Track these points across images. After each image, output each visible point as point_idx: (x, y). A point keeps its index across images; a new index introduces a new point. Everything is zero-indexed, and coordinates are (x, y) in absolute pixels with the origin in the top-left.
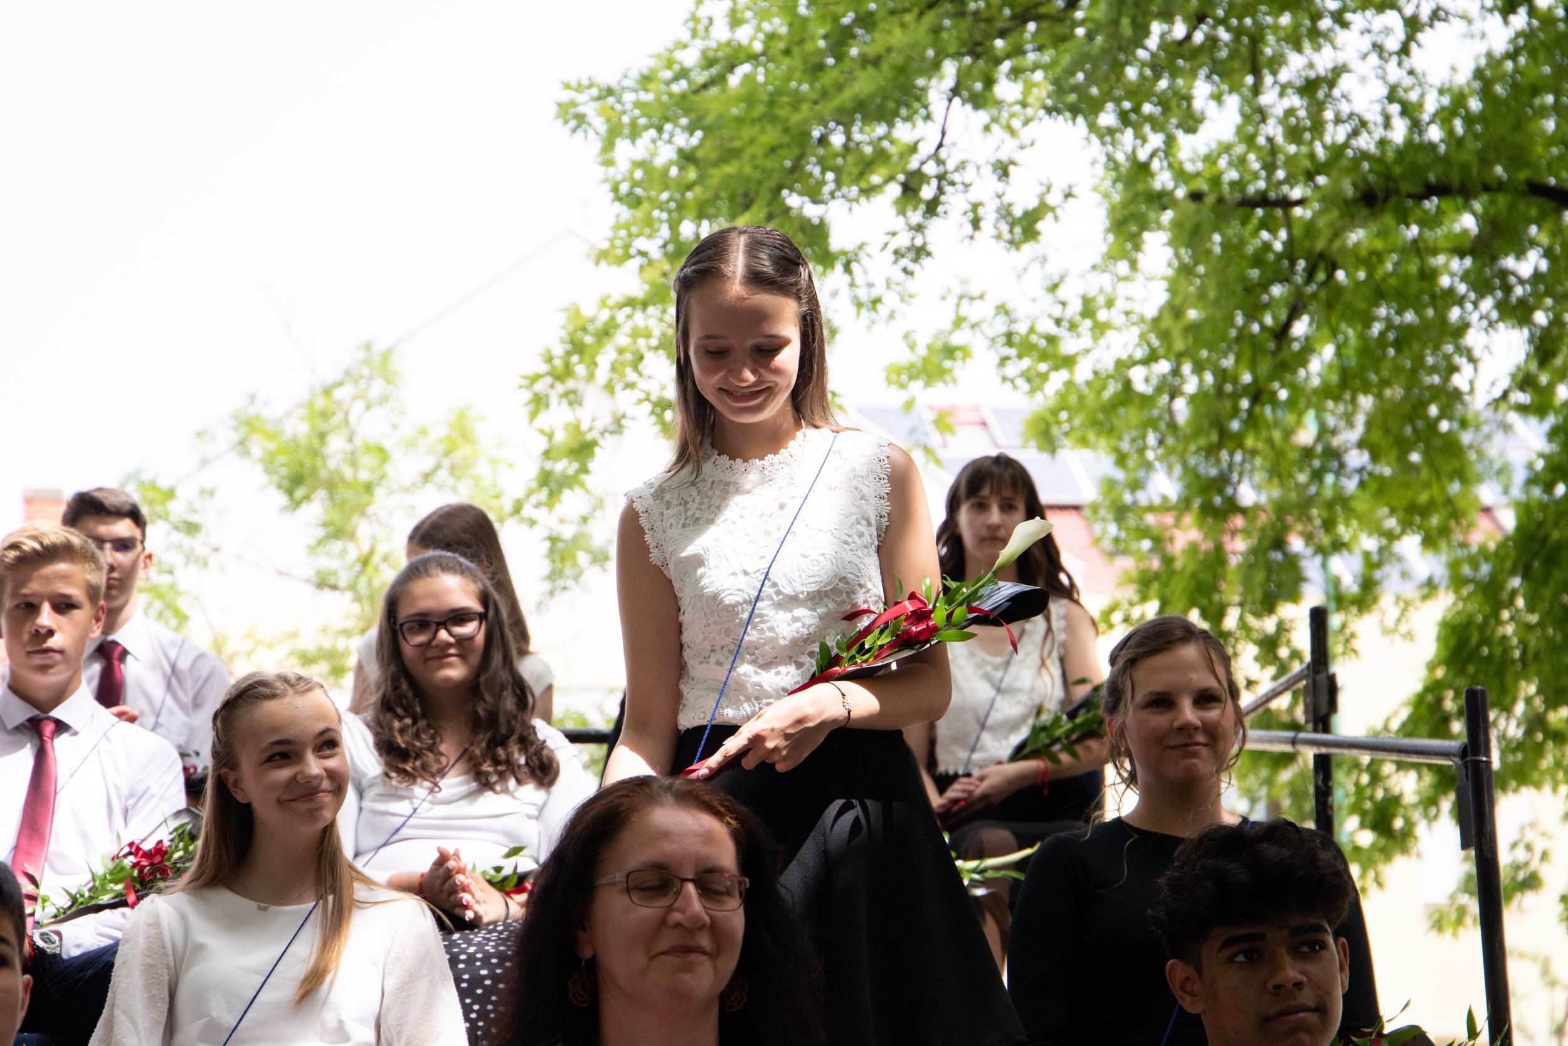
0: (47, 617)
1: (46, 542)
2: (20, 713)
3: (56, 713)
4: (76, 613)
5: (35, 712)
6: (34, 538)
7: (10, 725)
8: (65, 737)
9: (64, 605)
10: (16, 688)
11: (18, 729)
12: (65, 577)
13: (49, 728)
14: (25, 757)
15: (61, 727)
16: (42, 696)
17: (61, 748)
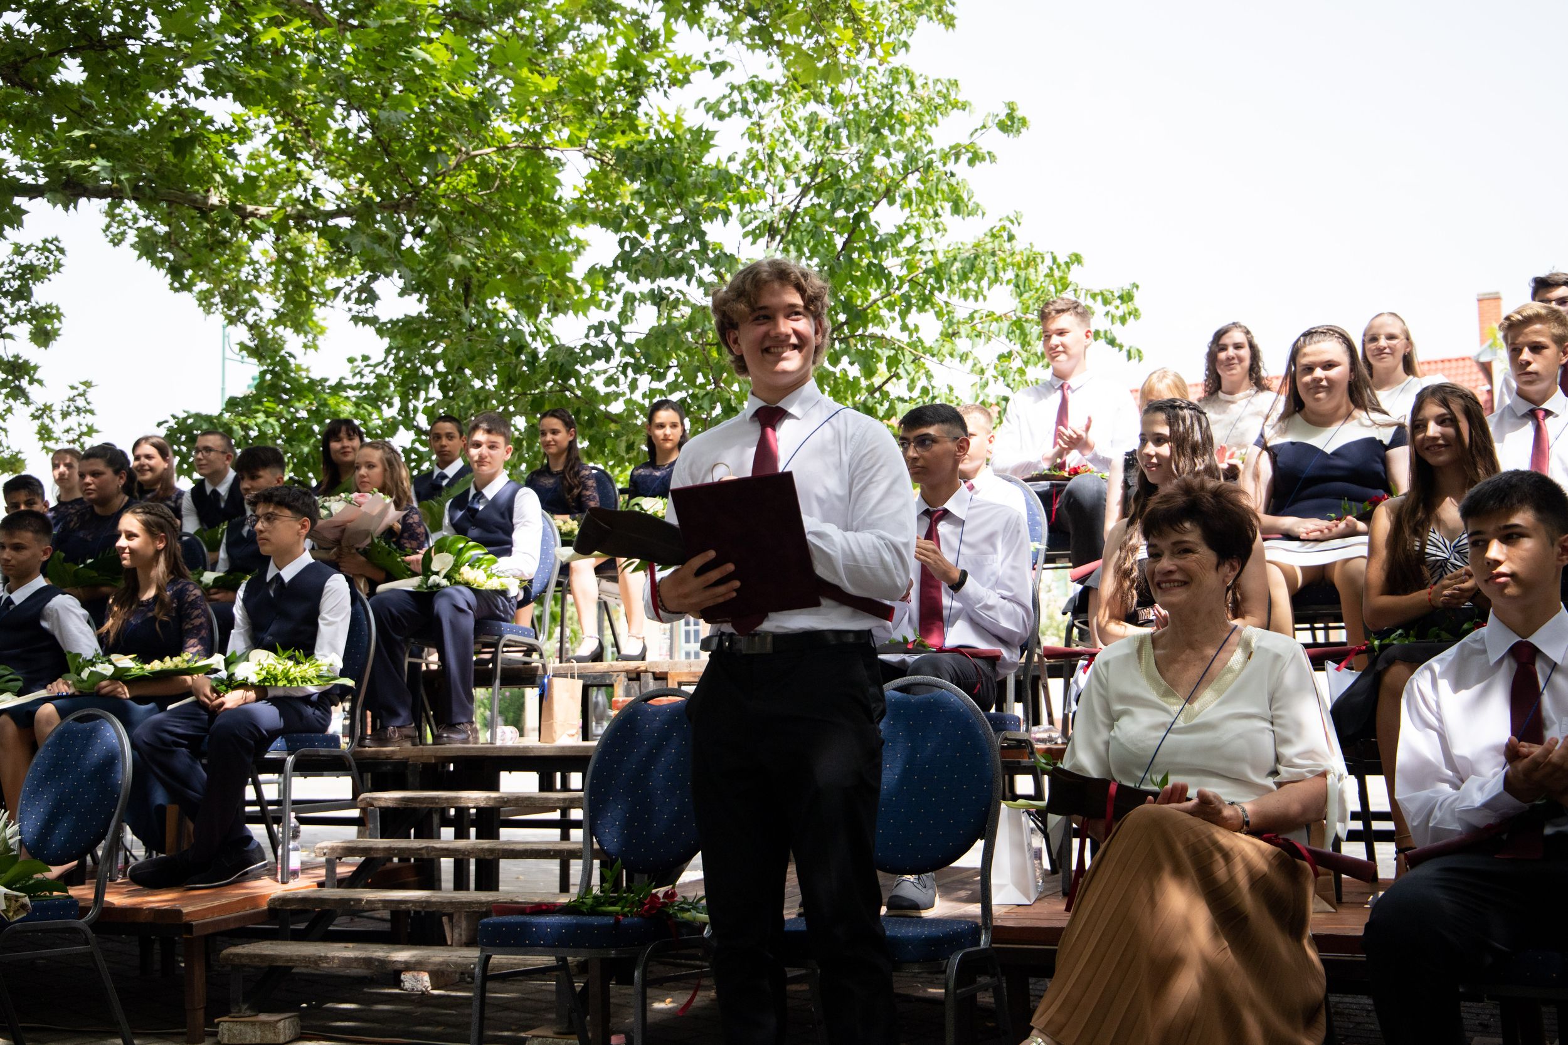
0: (1526, 355)
1: (1525, 314)
2: (1525, 407)
3: (1546, 406)
4: (1546, 352)
5: (1533, 406)
6: (1518, 313)
7: (1519, 414)
8: (1551, 418)
9: (1536, 348)
10: (1521, 394)
11: (1524, 416)
12: (1536, 332)
13: (1541, 414)
14: (1528, 430)
15: (1548, 413)
16: (1536, 397)
17: (1549, 424)
